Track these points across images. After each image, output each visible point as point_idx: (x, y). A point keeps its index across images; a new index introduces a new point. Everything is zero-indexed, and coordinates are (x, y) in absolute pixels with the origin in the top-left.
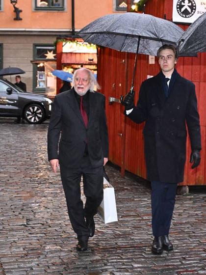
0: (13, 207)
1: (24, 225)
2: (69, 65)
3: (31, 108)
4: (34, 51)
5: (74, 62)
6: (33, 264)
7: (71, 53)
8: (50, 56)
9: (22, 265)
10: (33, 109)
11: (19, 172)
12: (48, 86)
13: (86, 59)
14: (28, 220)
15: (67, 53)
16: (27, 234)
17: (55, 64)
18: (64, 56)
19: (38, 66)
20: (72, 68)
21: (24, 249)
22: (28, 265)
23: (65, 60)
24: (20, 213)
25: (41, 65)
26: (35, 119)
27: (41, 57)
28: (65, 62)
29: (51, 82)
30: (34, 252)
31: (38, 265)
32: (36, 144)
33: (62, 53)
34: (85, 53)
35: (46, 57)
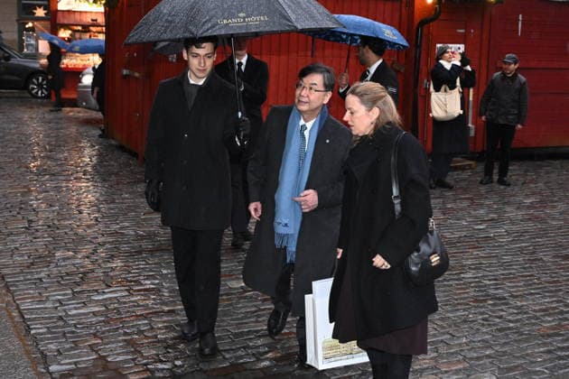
0: (8, 206)
1: (25, 228)
2: (67, 27)
3: (34, 80)
4: (18, 7)
5: (72, 22)
6: (42, 275)
7: (69, 11)
8: (40, 12)
9: (29, 277)
10: (38, 80)
11: (10, 162)
13: (88, 19)
14: (30, 222)
15: (63, 11)
16: (28, 238)
17: (48, 24)
18: (59, 14)
19: (27, 26)
20: (70, 29)
21: (29, 257)
22: (36, 276)
23: (61, 20)
24: (19, 213)
25: (30, 25)
26: (42, 93)
27: (27, 14)
28: (61, 22)
29: (44, 47)
30: (42, 260)
31: (49, 275)
33: (57, 11)
34: (86, 12)
35: (34, 13)
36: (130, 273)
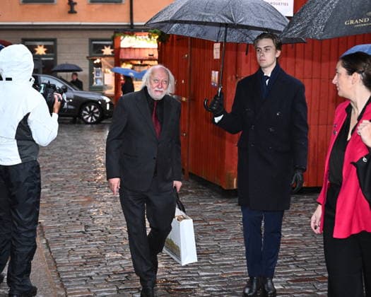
0: (70, 213)
1: (83, 232)
2: (127, 61)
3: (87, 108)
4: (90, 47)
5: (132, 58)
6: (93, 273)
7: (130, 48)
8: (108, 51)
9: (81, 275)
10: (90, 108)
11: (75, 176)
12: (106, 83)
13: (146, 55)
14: (87, 227)
15: (125, 48)
16: (85, 241)
17: (112, 60)
18: (122, 51)
19: (95, 62)
20: (131, 64)
21: (83, 257)
22: (87, 274)
23: (123, 56)
24: (77, 220)
25: (98, 61)
26: (92, 119)
27: (97, 53)
28: (124, 58)
30: (93, 260)
31: (98, 274)
32: (94, 146)
33: (120, 48)
34: (144, 49)
35: (103, 52)
36: (170, 273)
